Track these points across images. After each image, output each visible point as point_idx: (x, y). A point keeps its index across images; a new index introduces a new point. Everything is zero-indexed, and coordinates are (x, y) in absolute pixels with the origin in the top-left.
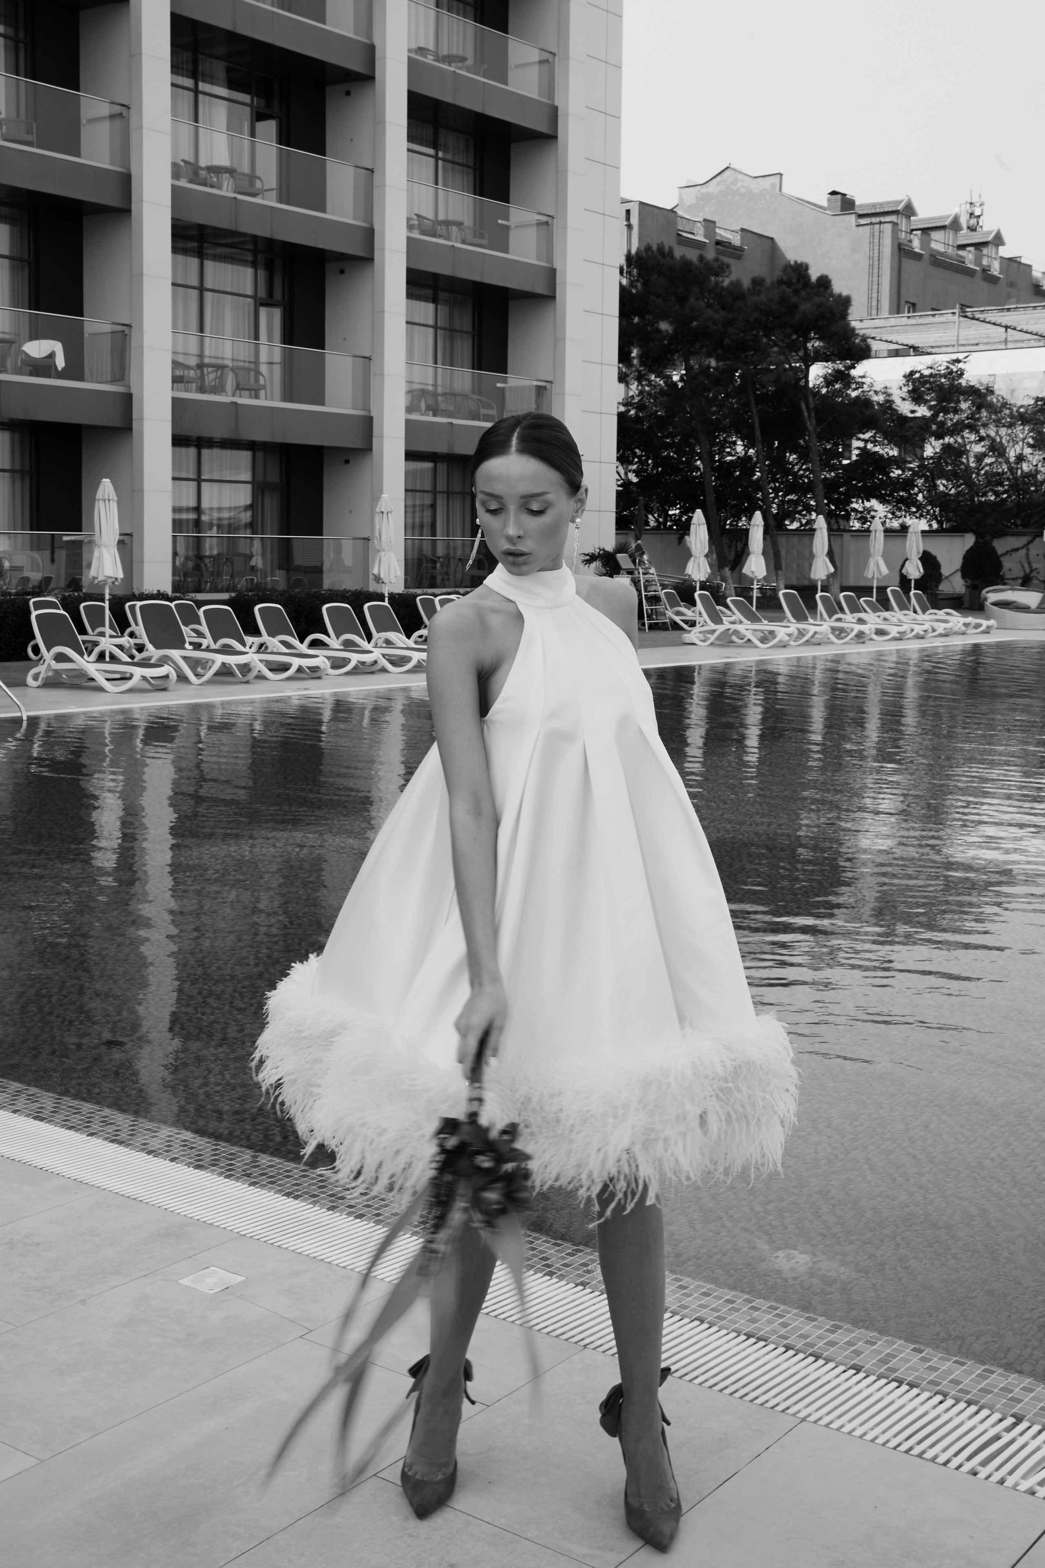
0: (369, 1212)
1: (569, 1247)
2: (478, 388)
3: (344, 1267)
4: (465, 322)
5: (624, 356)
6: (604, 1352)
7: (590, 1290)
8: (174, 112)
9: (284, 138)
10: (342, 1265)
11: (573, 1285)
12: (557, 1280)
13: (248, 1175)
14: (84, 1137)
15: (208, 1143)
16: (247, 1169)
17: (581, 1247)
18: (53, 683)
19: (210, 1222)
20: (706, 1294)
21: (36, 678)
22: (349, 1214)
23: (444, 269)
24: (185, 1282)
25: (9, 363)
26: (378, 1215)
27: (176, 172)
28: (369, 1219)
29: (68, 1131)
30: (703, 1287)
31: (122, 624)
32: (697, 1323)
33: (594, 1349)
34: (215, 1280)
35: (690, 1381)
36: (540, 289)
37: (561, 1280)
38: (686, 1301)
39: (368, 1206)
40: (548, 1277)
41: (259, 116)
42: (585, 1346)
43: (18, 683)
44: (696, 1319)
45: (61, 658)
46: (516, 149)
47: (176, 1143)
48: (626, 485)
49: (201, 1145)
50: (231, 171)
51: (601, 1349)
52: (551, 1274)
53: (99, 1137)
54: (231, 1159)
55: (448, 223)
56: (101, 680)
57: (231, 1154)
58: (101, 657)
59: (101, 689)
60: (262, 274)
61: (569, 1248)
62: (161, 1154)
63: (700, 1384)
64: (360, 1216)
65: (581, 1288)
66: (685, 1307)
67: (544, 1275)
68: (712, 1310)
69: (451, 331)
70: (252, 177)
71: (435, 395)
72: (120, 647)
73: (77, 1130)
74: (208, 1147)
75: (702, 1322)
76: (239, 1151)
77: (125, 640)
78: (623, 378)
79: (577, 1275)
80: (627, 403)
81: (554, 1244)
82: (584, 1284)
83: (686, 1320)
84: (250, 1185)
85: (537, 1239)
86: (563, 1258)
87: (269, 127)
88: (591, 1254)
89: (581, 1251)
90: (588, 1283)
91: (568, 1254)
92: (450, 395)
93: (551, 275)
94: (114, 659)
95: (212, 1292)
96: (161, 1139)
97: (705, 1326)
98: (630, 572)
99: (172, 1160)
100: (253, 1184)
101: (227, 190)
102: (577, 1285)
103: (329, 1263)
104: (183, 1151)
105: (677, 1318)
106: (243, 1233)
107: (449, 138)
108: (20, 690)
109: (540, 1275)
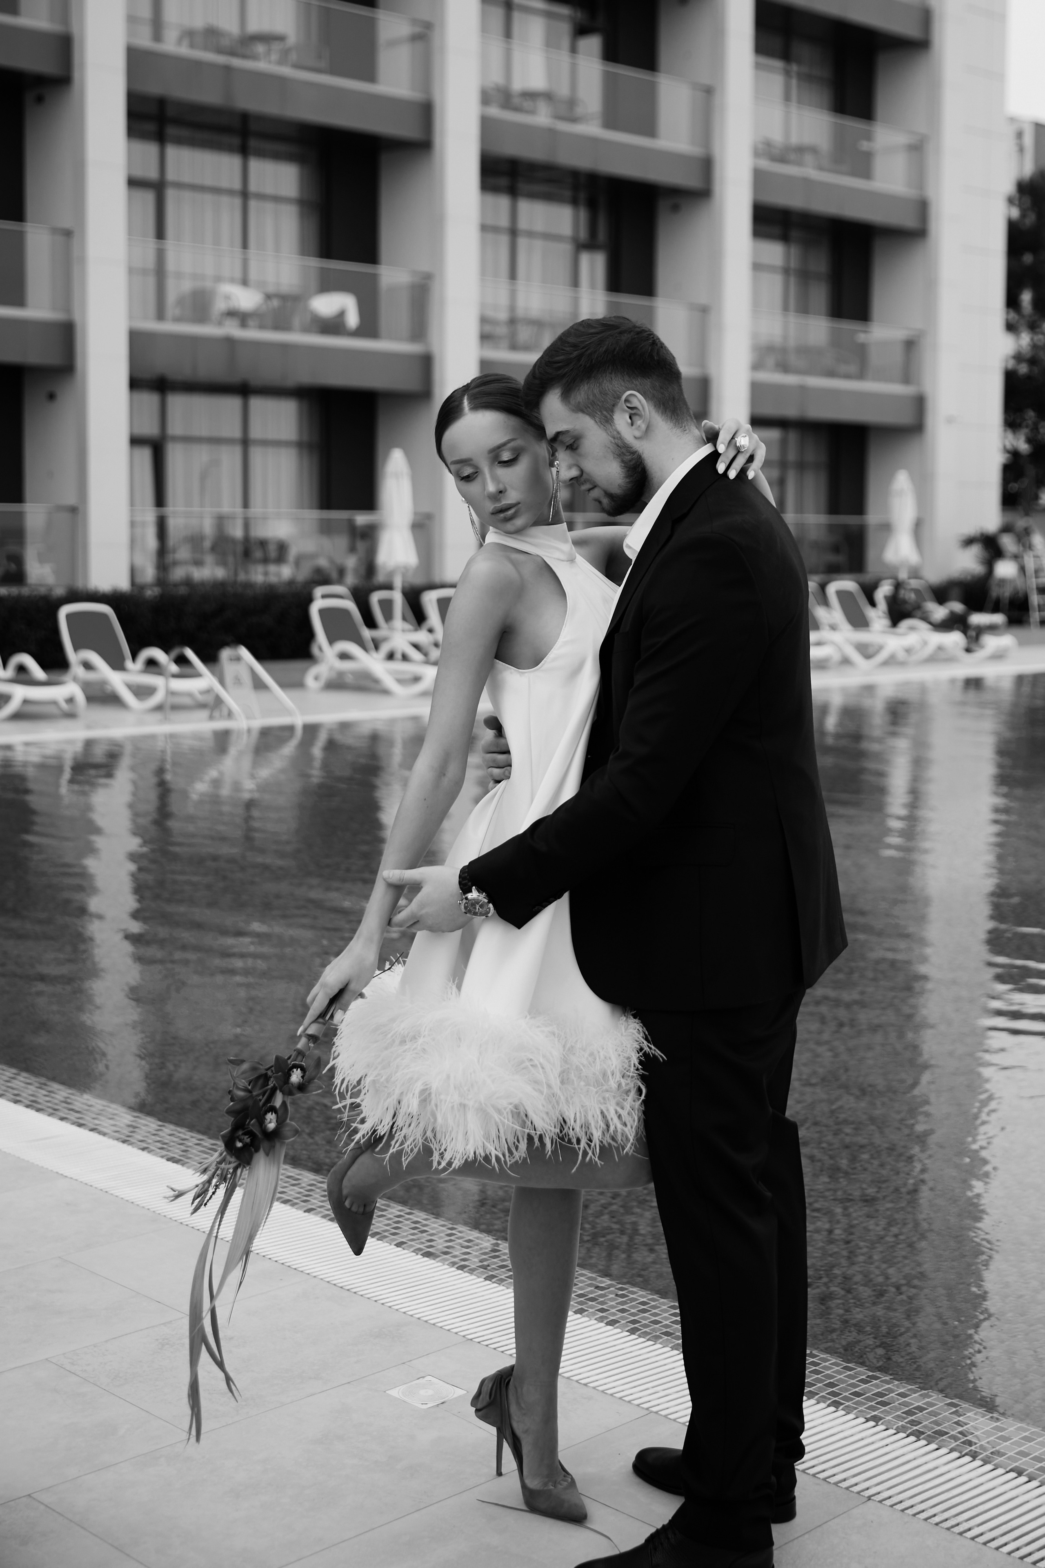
0: (623, 1318)
1: (863, 1372)
2: (836, 341)
3: (585, 1385)
4: (821, 263)
5: (1012, 301)
6: (892, 1506)
7: (884, 1427)
8: (484, 29)
9: (610, 55)
10: (583, 1382)
11: (862, 1420)
12: (843, 1413)
13: (485, 1267)
14: (300, 1213)
15: (443, 1226)
16: (485, 1260)
17: (878, 1374)
18: (336, 684)
19: (432, 1322)
20: (1028, 1439)
21: (316, 678)
22: (600, 1320)
23: (795, 201)
24: (394, 1393)
25: (296, 322)
26: (634, 1322)
27: (486, 98)
28: (622, 1328)
29: (283, 1205)
30: (1026, 1430)
31: (418, 616)
32: (1013, 1475)
33: (880, 1502)
34: (430, 1392)
35: (997, 1549)
36: (908, 221)
37: (848, 1413)
38: (1002, 1446)
39: (623, 1311)
40: (832, 1409)
41: (581, 31)
42: (869, 1498)
43: (294, 684)
44: (1011, 1470)
45: (344, 656)
46: (882, 61)
47: (406, 1225)
48: (1015, 455)
49: (433, 1229)
50: (548, 96)
51: (889, 1502)
52: (836, 1404)
53: (317, 1214)
54: (468, 1247)
55: (801, 150)
56: (389, 682)
57: (469, 1241)
58: (391, 656)
59: (386, 692)
60: (583, 214)
61: (863, 1374)
62: (386, 1237)
63: (1009, 1553)
64: (612, 1323)
65: (872, 1423)
66: (999, 1454)
67: (829, 1406)
68: (1034, 1459)
69: (804, 276)
70: (572, 102)
71: (784, 350)
72: (416, 646)
73: (293, 1205)
74: (442, 1231)
75: (1020, 1473)
76: (478, 1238)
77: (422, 636)
78: (1010, 327)
79: (869, 1408)
80: (1018, 357)
81: (846, 1368)
82: (876, 1419)
83: (1000, 1471)
84: (486, 1279)
85: (826, 1360)
86: (854, 1386)
87: (592, 44)
88: (887, 1382)
89: (876, 1378)
90: (881, 1419)
91: (862, 1381)
92: (804, 350)
93: (923, 207)
94: (405, 658)
95: (425, 1407)
96: (389, 1219)
97: (1024, 1479)
98: (1016, 557)
99: (399, 1245)
100: (489, 1278)
101: (542, 117)
102: (867, 1420)
103: (568, 1378)
104: (413, 1234)
105: (989, 1467)
106: (470, 1337)
107: (802, 49)
108: (296, 693)
109: (822, 1405)
